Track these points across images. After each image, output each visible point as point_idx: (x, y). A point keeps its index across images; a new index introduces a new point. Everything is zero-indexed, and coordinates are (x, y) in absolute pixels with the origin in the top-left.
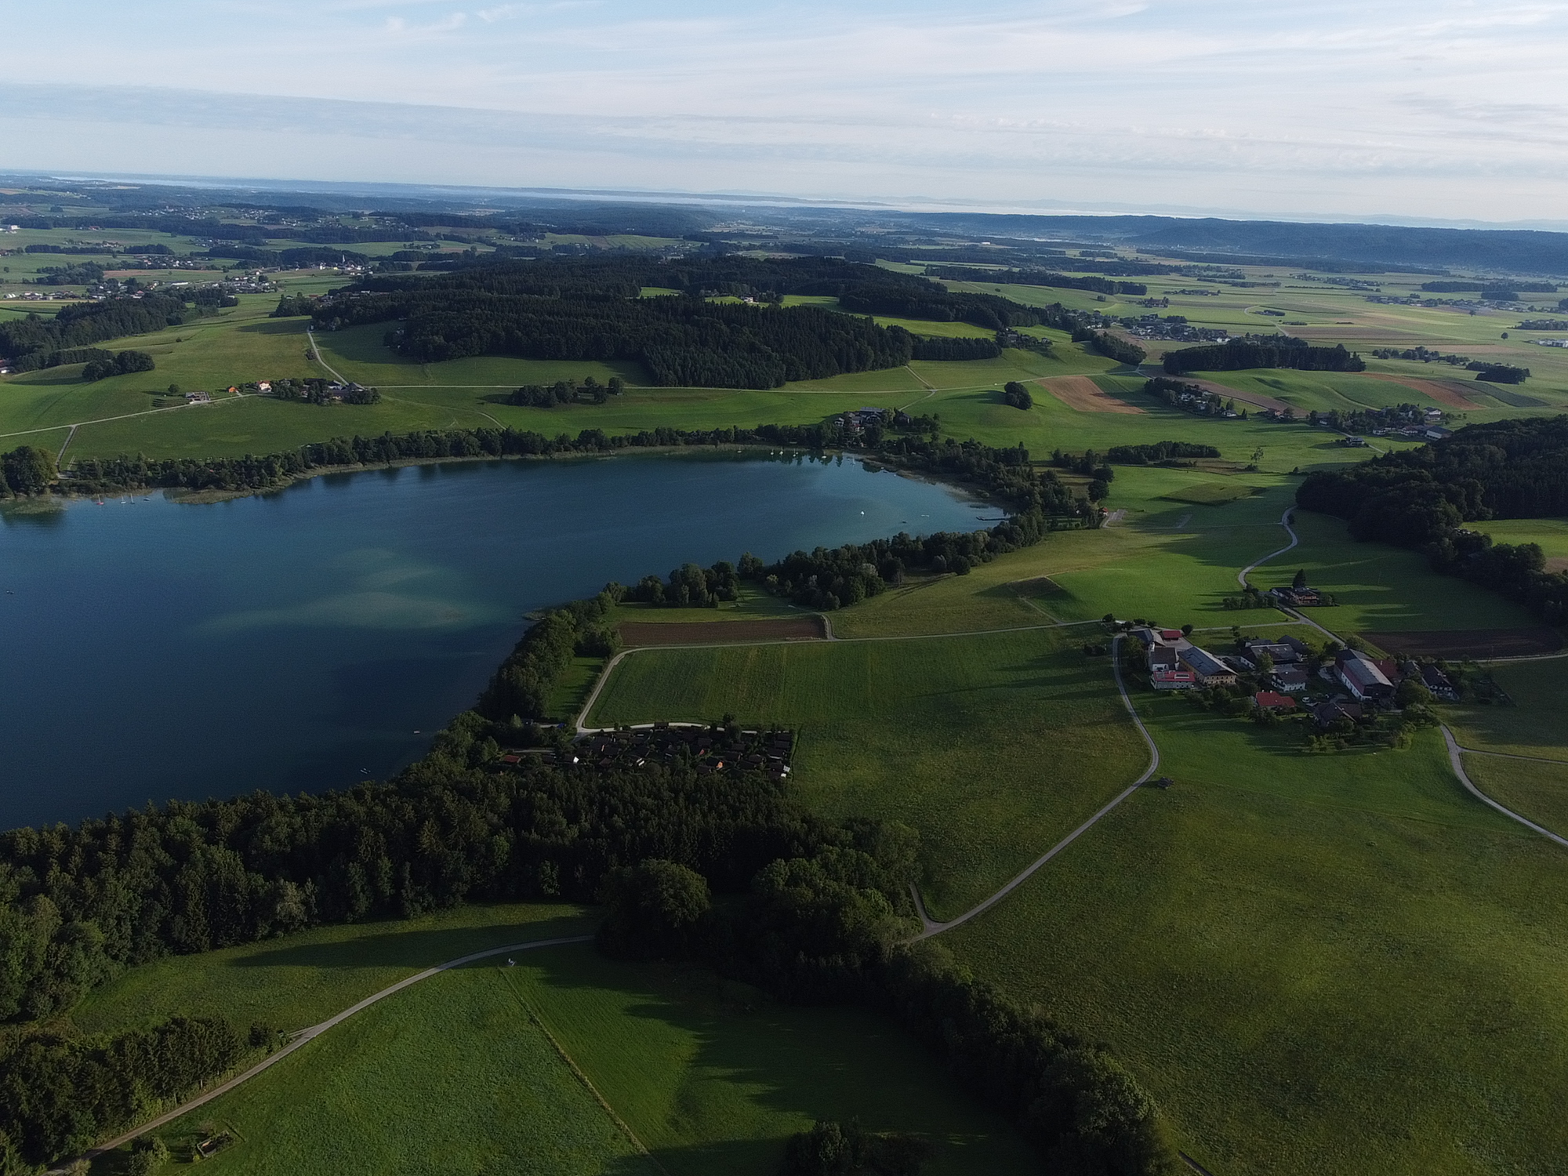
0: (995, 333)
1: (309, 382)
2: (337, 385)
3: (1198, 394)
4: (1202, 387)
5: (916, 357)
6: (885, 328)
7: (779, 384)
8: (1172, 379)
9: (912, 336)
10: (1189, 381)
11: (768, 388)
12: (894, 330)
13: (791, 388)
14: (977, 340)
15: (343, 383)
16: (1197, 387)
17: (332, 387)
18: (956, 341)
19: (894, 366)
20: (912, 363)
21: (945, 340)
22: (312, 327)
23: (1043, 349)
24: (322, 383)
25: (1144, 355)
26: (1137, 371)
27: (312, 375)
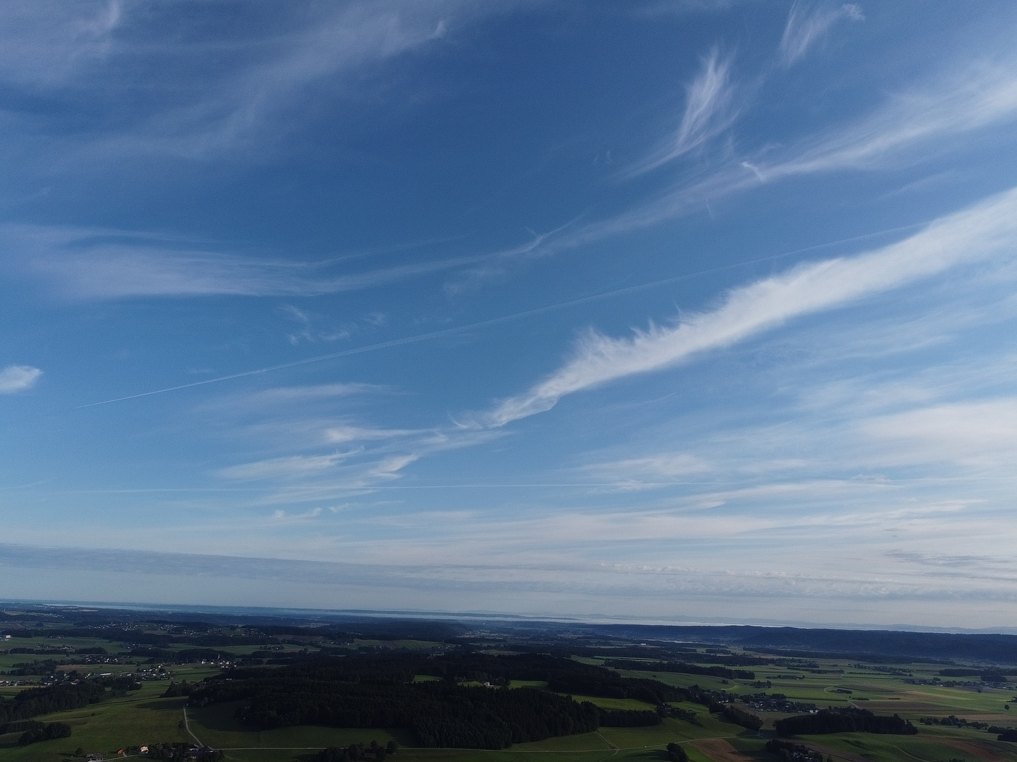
0: (655, 706)
1: (176, 745)
2: (196, 747)
3: (806, 752)
4: (806, 746)
5: (603, 725)
6: (580, 703)
7: (507, 746)
8: (785, 741)
9: (599, 709)
10: (797, 743)
11: (500, 748)
12: (587, 704)
13: (516, 748)
14: (644, 712)
15: (200, 746)
16: (803, 746)
17: (191, 750)
18: (630, 712)
19: (588, 731)
20: (600, 729)
21: (622, 712)
22: (187, 705)
23: (690, 718)
24: (185, 746)
25: (761, 723)
26: (759, 735)
27: (180, 740)
